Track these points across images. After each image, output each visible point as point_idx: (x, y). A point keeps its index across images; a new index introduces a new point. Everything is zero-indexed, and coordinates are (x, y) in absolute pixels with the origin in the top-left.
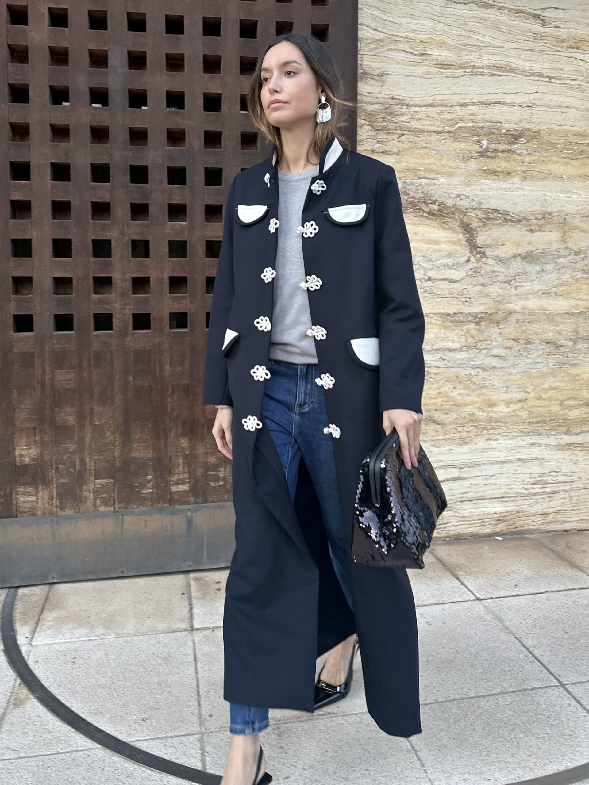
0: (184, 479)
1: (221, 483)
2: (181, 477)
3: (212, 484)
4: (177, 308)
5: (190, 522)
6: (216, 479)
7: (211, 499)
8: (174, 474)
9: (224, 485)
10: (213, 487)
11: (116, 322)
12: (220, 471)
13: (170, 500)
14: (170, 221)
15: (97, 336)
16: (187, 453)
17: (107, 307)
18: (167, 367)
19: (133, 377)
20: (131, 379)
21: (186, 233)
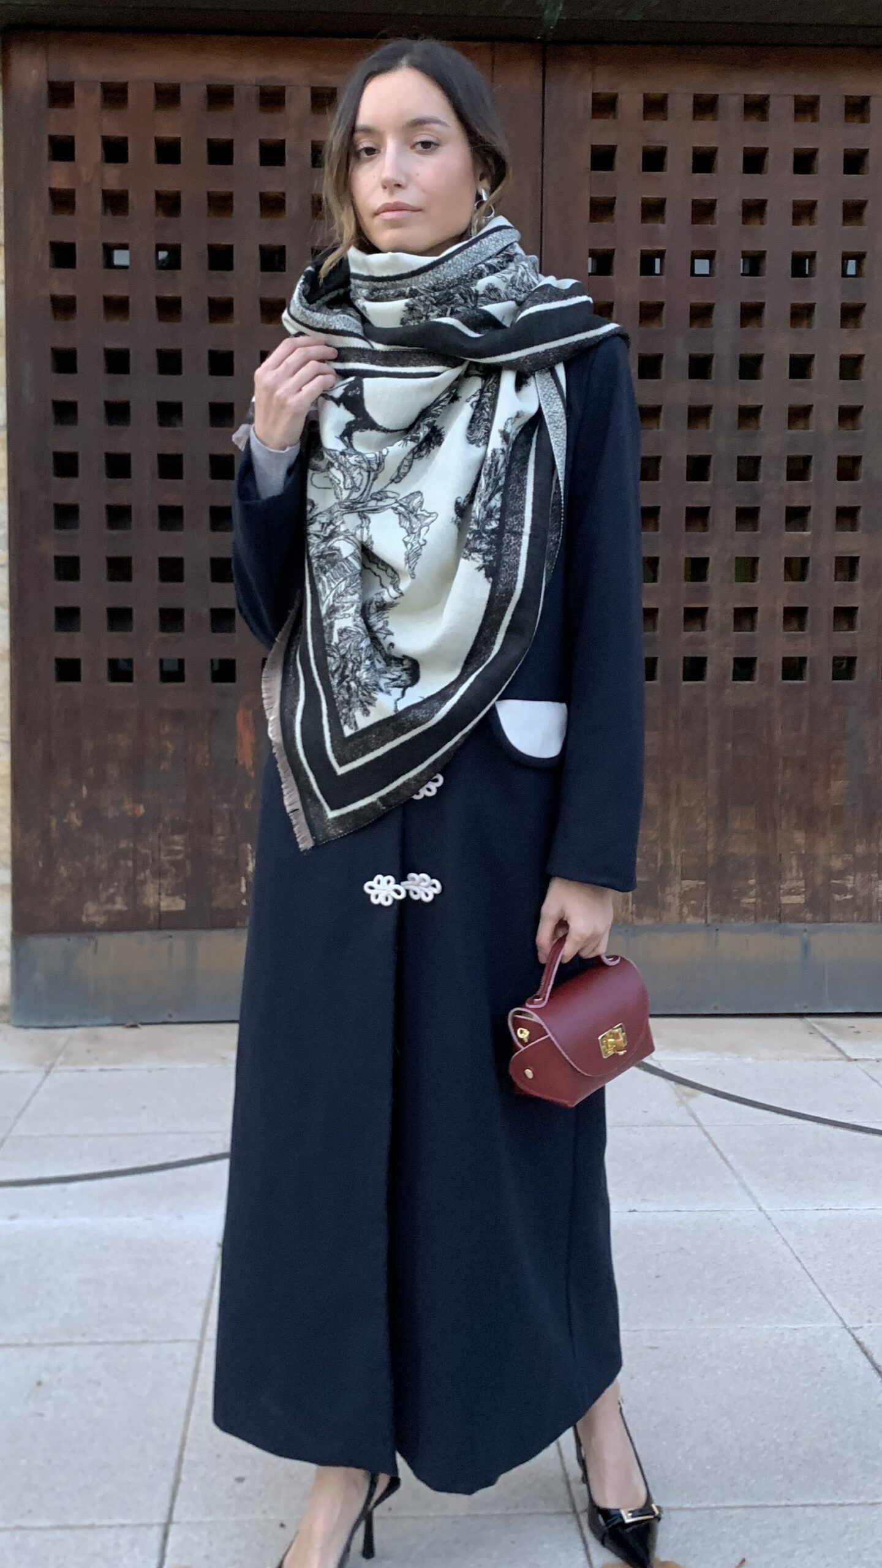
0: (799, 887)
1: (849, 897)
2: (794, 884)
3: (837, 897)
4: (793, 652)
5: (806, 947)
6: (843, 890)
7: (835, 918)
8: (785, 880)
9: (853, 900)
10: (838, 902)
11: (710, 668)
12: (849, 880)
13: (780, 916)
14: (787, 531)
15: (686, 686)
16: (803, 852)
17: (701, 648)
18: (778, 733)
19: (733, 744)
20: (729, 746)
21: (809, 548)
